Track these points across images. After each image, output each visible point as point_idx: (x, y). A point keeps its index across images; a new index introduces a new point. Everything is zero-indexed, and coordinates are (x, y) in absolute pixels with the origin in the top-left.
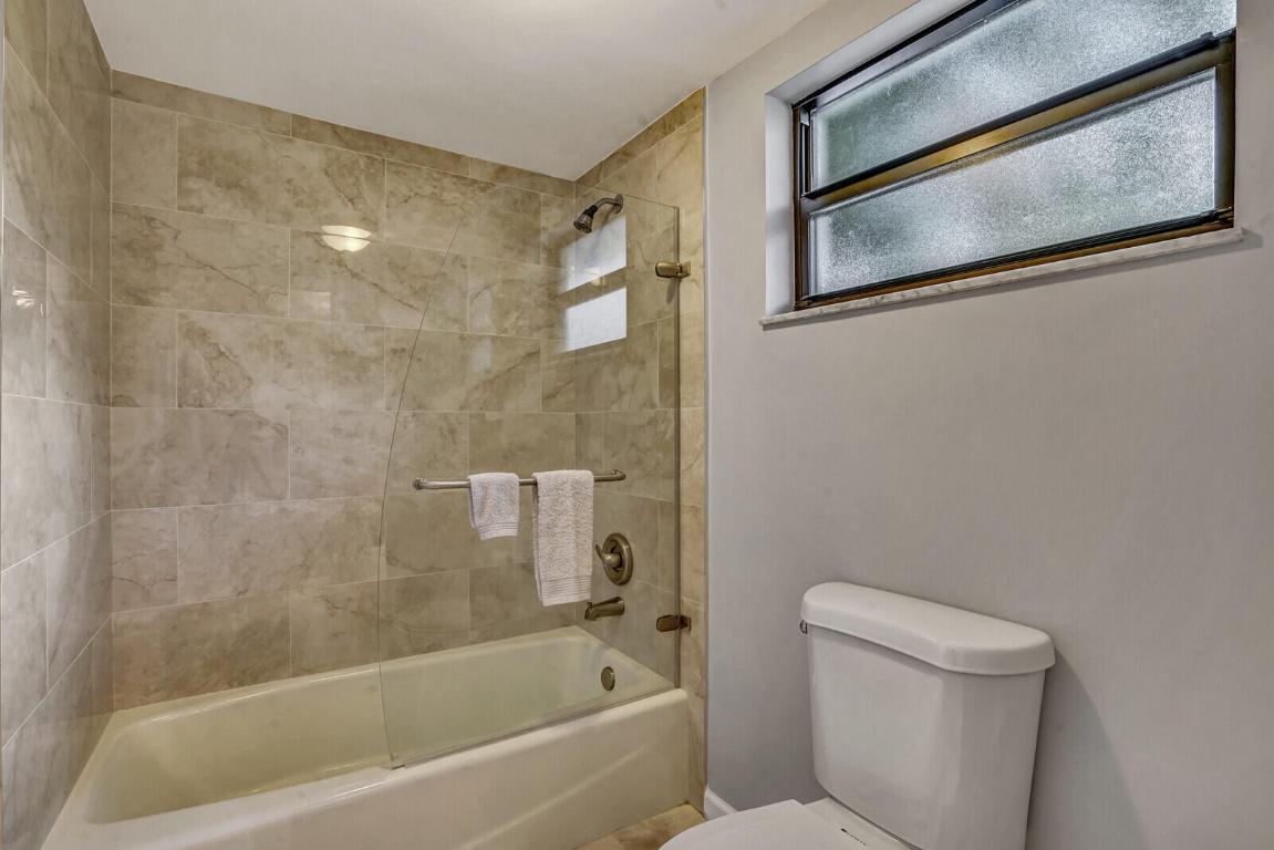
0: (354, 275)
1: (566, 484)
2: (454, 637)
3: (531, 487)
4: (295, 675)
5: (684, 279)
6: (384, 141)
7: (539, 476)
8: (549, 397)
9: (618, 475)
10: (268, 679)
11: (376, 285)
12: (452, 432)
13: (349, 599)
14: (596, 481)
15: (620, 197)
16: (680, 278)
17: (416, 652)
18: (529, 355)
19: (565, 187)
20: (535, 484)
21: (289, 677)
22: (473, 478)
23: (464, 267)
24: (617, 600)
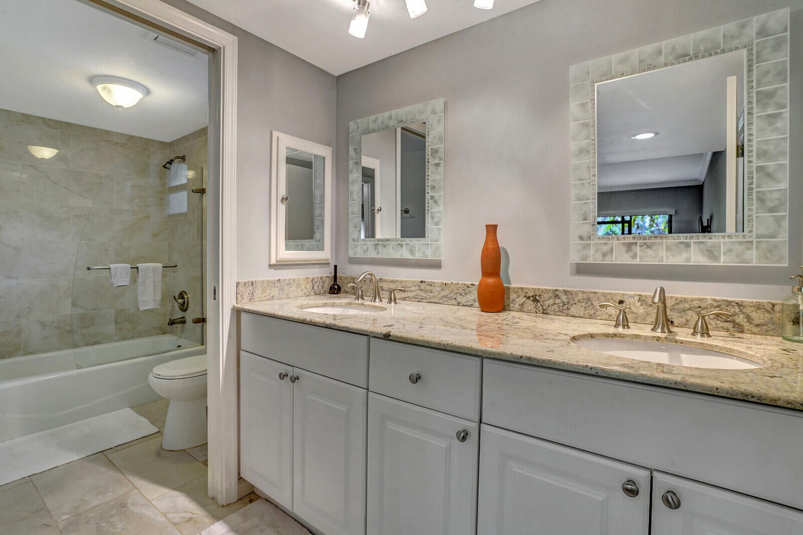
0: (55, 183)
1: (151, 269)
2: (107, 339)
3: (136, 269)
4: (25, 355)
5: (204, 194)
6: (69, 125)
7: (139, 265)
8: (155, 236)
9: (174, 265)
10: (9, 357)
11: (66, 187)
12: (106, 250)
13: (53, 322)
14: (163, 267)
15: (184, 156)
16: (203, 193)
17: (87, 345)
18: (145, 218)
19: (164, 145)
20: (137, 268)
21: (21, 356)
22: (112, 266)
23: (112, 180)
24: (183, 318)
